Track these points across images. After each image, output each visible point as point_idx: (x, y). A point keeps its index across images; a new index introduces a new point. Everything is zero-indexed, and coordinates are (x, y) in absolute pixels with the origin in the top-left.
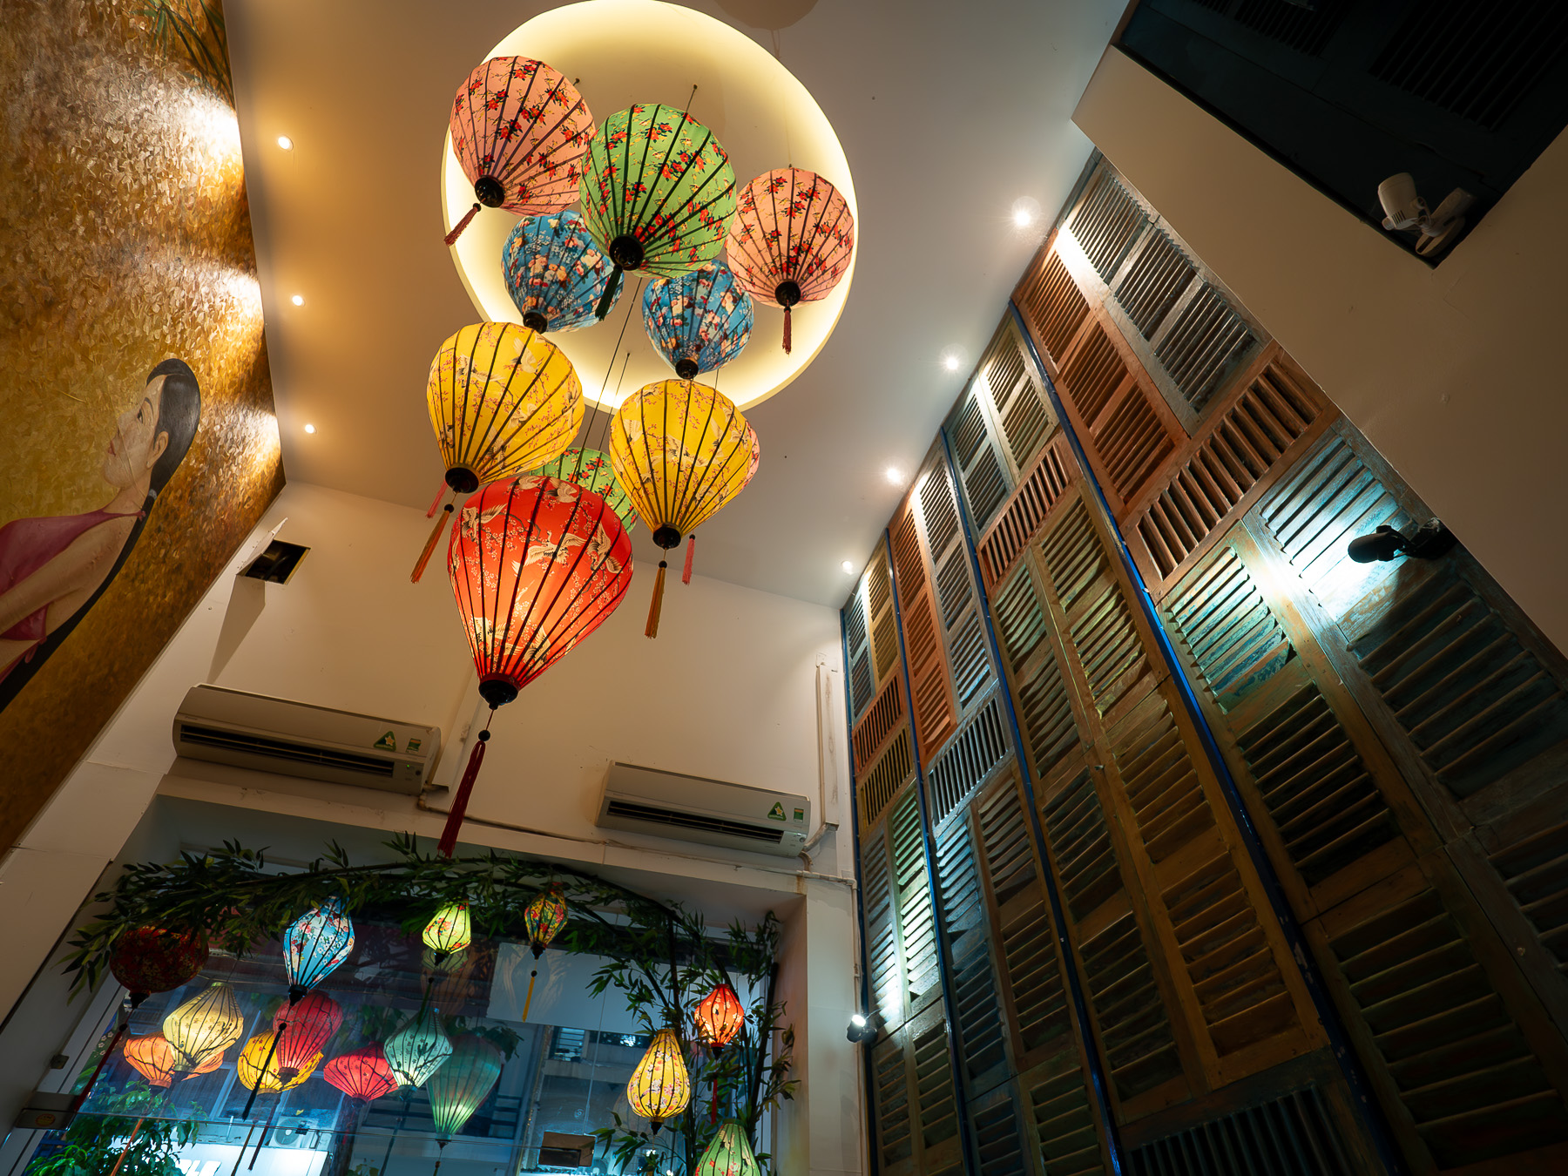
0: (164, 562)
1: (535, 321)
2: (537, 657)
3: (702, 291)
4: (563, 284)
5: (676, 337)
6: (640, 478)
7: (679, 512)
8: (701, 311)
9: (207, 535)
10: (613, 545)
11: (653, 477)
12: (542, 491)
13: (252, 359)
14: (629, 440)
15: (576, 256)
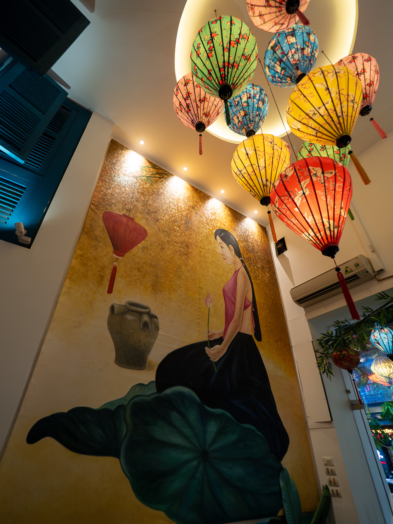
0: (258, 269)
1: (250, 133)
2: (332, 229)
3: (279, 52)
4: (245, 115)
5: (288, 77)
6: (314, 136)
7: (338, 129)
8: (285, 58)
9: (261, 255)
10: (322, 168)
11: (317, 130)
12: (282, 180)
13: (229, 213)
14: (299, 130)
15: (240, 103)
